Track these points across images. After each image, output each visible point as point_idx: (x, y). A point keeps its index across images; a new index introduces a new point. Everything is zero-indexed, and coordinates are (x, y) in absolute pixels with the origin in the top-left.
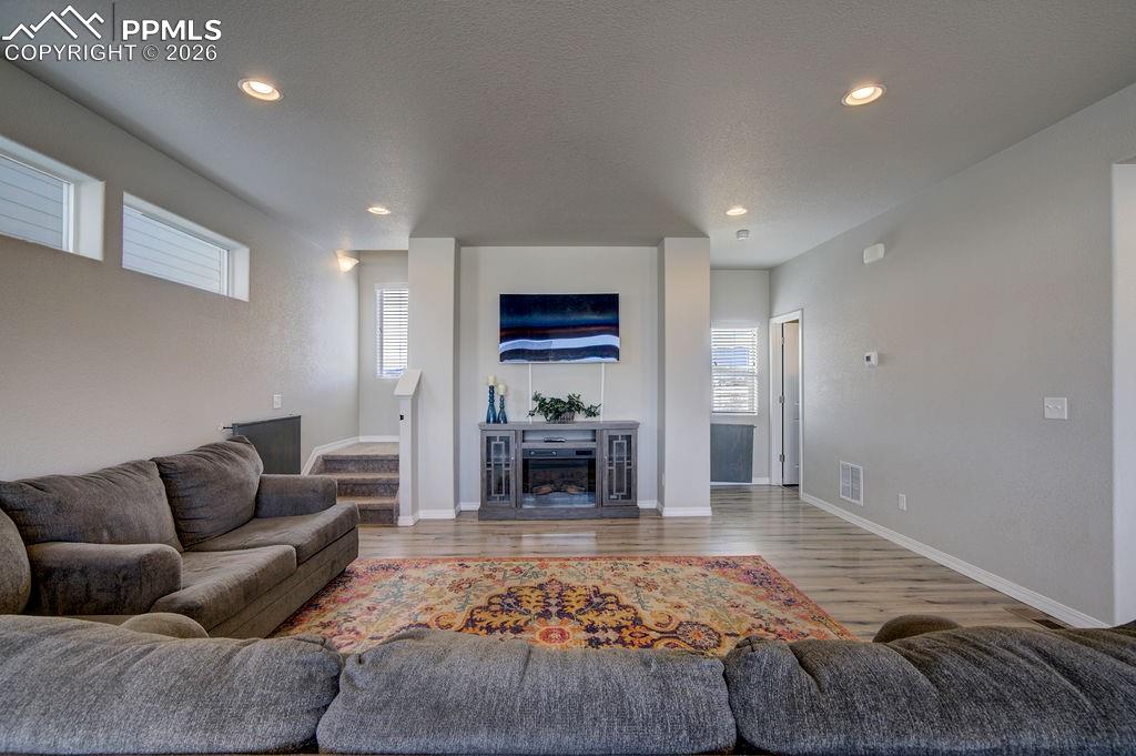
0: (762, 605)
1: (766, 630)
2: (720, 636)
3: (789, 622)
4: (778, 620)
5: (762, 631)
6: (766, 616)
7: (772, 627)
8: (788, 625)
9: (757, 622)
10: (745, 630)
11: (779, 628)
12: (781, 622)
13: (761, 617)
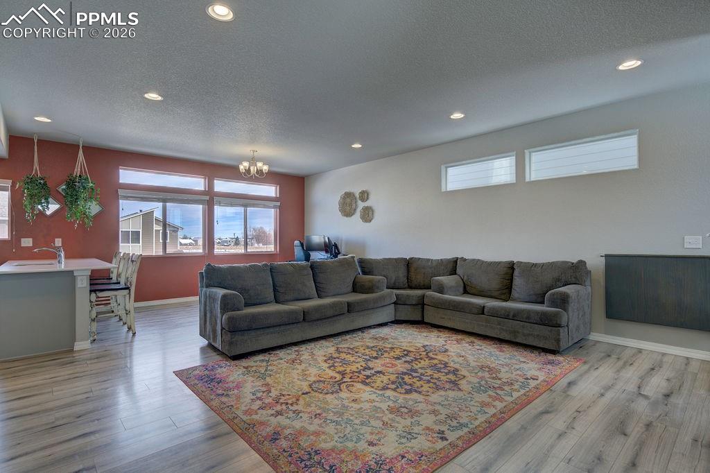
0: (298, 424)
1: (287, 404)
2: (313, 390)
3: (272, 415)
4: (281, 415)
5: (290, 402)
6: (291, 414)
7: (284, 407)
8: (273, 412)
9: (295, 407)
10: (301, 399)
11: (279, 408)
12: (279, 413)
13: (294, 412)
